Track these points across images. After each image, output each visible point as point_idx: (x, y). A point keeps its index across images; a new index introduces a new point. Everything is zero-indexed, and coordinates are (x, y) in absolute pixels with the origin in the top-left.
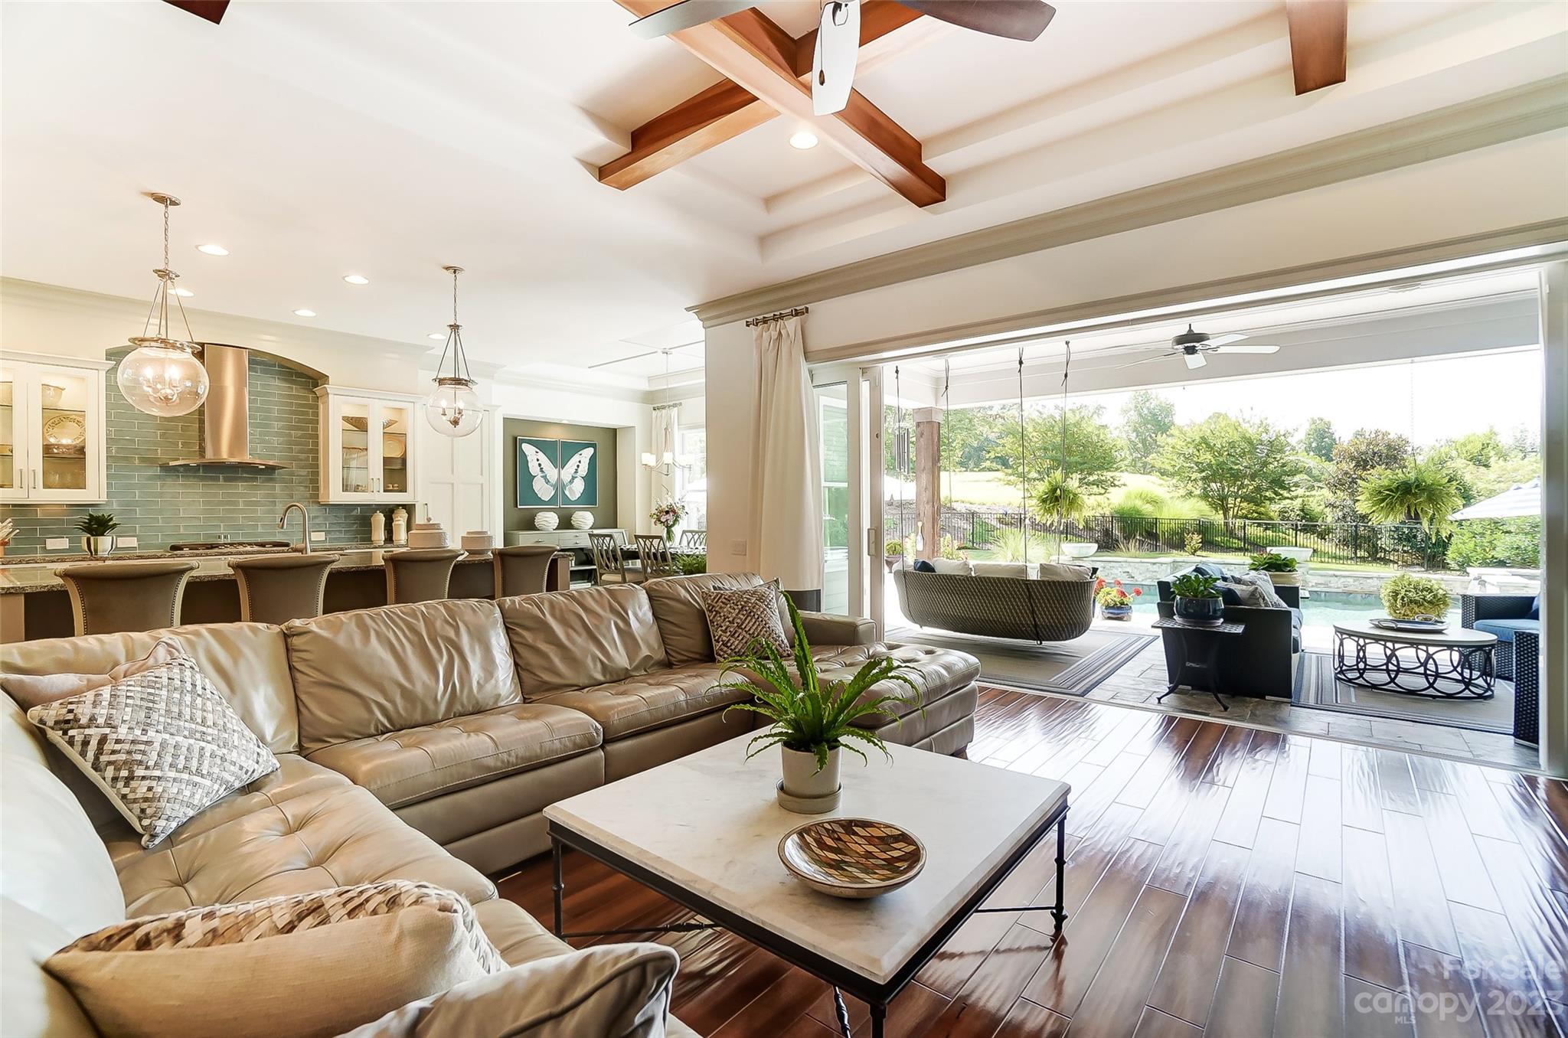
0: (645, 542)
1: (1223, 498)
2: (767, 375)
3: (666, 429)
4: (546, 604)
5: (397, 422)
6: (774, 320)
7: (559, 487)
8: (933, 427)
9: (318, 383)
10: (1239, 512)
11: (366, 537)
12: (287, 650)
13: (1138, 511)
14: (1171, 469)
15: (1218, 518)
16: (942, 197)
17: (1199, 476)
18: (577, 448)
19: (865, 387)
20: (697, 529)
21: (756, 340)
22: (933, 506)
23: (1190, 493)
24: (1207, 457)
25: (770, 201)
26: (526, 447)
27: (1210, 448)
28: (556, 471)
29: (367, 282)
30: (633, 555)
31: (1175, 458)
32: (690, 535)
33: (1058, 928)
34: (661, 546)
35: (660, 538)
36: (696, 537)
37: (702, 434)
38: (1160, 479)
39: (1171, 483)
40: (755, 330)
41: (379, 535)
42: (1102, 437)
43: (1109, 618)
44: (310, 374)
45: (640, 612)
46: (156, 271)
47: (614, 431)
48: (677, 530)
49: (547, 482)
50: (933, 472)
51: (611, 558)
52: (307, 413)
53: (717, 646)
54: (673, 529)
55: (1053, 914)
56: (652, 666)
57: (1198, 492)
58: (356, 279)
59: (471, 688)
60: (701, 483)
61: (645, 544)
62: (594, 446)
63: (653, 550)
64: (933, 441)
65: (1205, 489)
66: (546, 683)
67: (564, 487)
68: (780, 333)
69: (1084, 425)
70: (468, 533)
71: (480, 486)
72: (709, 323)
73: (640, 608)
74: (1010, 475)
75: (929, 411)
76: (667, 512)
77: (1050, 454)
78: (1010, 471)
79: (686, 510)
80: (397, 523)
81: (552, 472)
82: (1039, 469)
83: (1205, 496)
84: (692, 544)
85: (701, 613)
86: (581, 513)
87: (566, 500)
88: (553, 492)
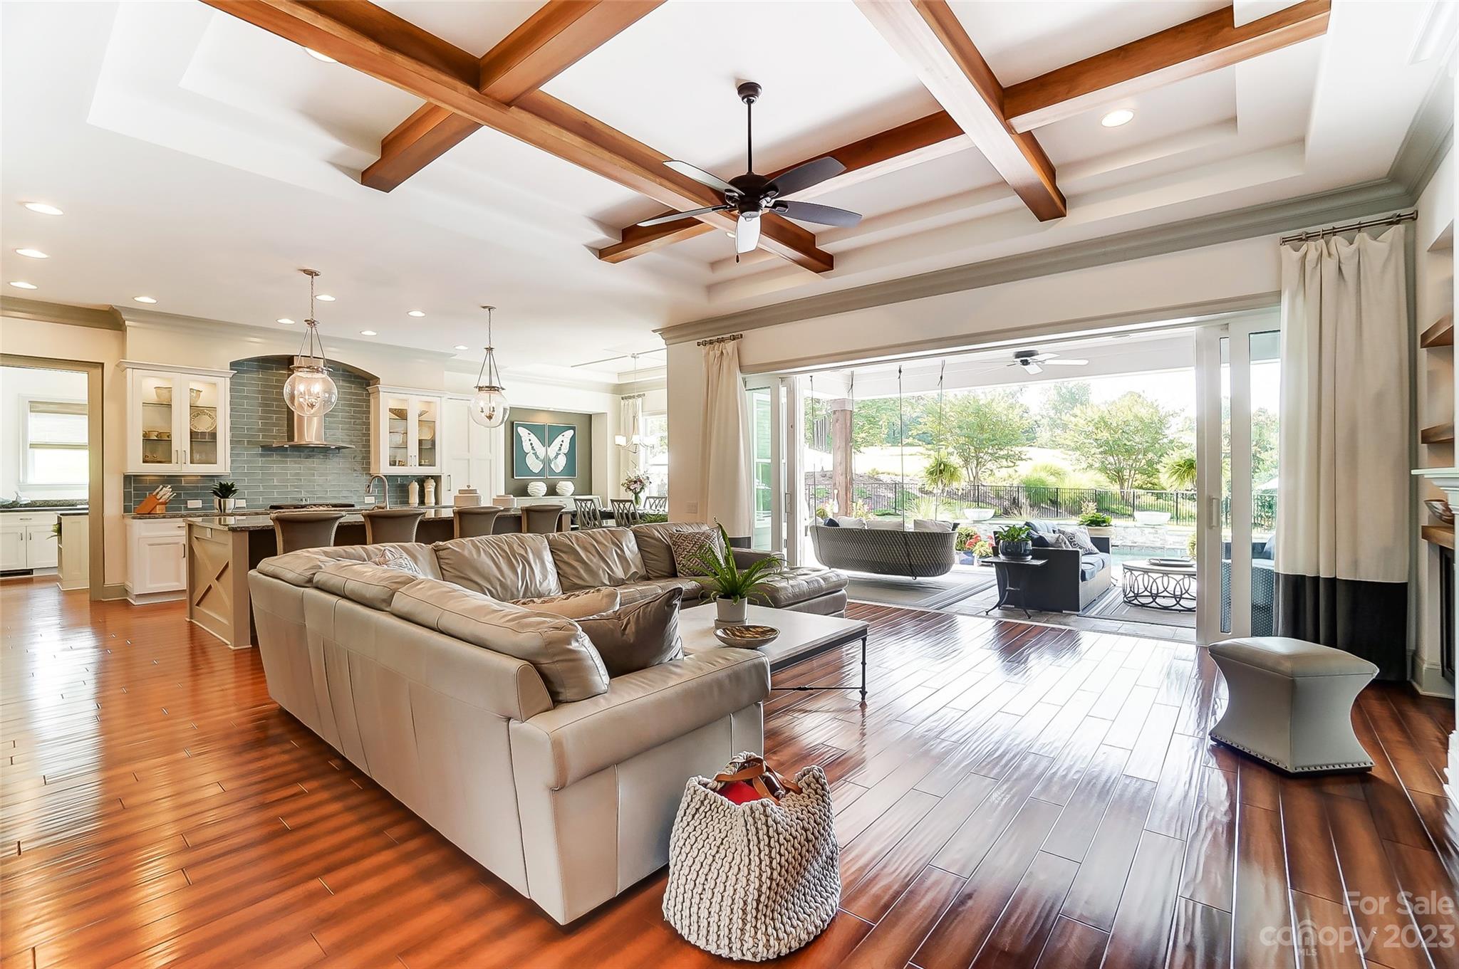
0: (619, 505)
1: (1119, 470)
2: (712, 381)
3: (634, 417)
4: (573, 537)
5: (428, 412)
6: (718, 342)
7: (547, 462)
8: (846, 414)
9: (369, 383)
10: (1134, 483)
11: (405, 500)
12: (437, 558)
13: (1043, 482)
14: (1073, 445)
15: (1115, 488)
16: (831, 267)
17: (1098, 451)
18: (560, 430)
19: (783, 390)
20: (657, 495)
21: (705, 356)
22: (846, 477)
23: (1091, 466)
24: (1104, 435)
25: (714, 265)
26: (520, 429)
27: (1107, 426)
28: (544, 449)
29: (423, 315)
30: (610, 516)
31: (1077, 435)
32: (652, 501)
33: (863, 698)
34: (632, 508)
35: (631, 501)
36: (657, 502)
37: (663, 420)
38: (1064, 453)
39: (1074, 457)
40: (704, 349)
41: (414, 499)
42: (1010, 416)
43: (982, 565)
44: (363, 375)
45: (630, 545)
46: (306, 321)
47: (591, 415)
48: (642, 496)
49: (537, 458)
50: (846, 450)
51: (592, 518)
52: (362, 406)
53: (678, 567)
54: (639, 495)
55: (860, 691)
56: (638, 578)
57: (1097, 465)
58: (417, 314)
59: (536, 584)
60: (664, 458)
61: (619, 506)
62: (574, 428)
63: (625, 511)
64: (846, 425)
65: (1103, 462)
66: (576, 584)
67: (550, 461)
68: (722, 352)
69: (994, 405)
70: (498, 496)
71: (489, 462)
72: (671, 341)
73: (630, 543)
74: (930, 450)
75: (843, 401)
76: (635, 482)
77: (965, 431)
78: (930, 446)
79: (651, 480)
80: (429, 490)
81: (541, 450)
82: (955, 445)
83: (1104, 469)
84: (654, 507)
85: (669, 547)
86: (564, 483)
87: (552, 472)
88: (542, 466)
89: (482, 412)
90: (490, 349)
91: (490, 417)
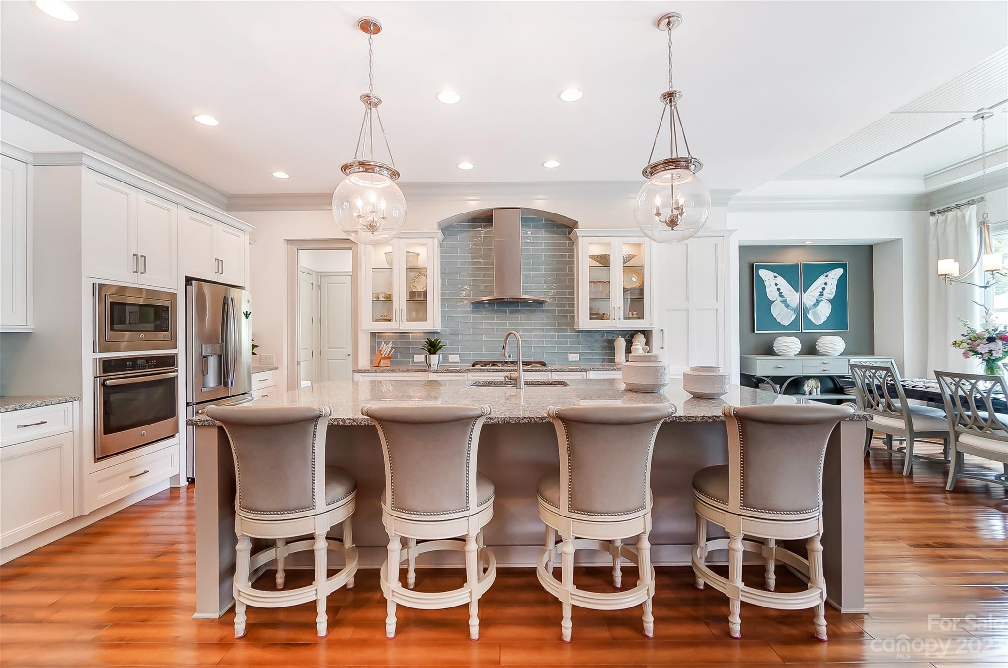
5: (635, 256)
7: (802, 312)
18: (823, 269)
26: (764, 273)
28: (797, 295)
41: (621, 358)
47: (870, 248)
49: (788, 306)
62: (843, 266)
67: (806, 311)
71: (715, 312)
76: (989, 340)
81: (793, 297)
86: (829, 338)
87: (809, 324)
88: (794, 317)
89: (658, 215)
90: (670, 96)
91: (673, 223)
